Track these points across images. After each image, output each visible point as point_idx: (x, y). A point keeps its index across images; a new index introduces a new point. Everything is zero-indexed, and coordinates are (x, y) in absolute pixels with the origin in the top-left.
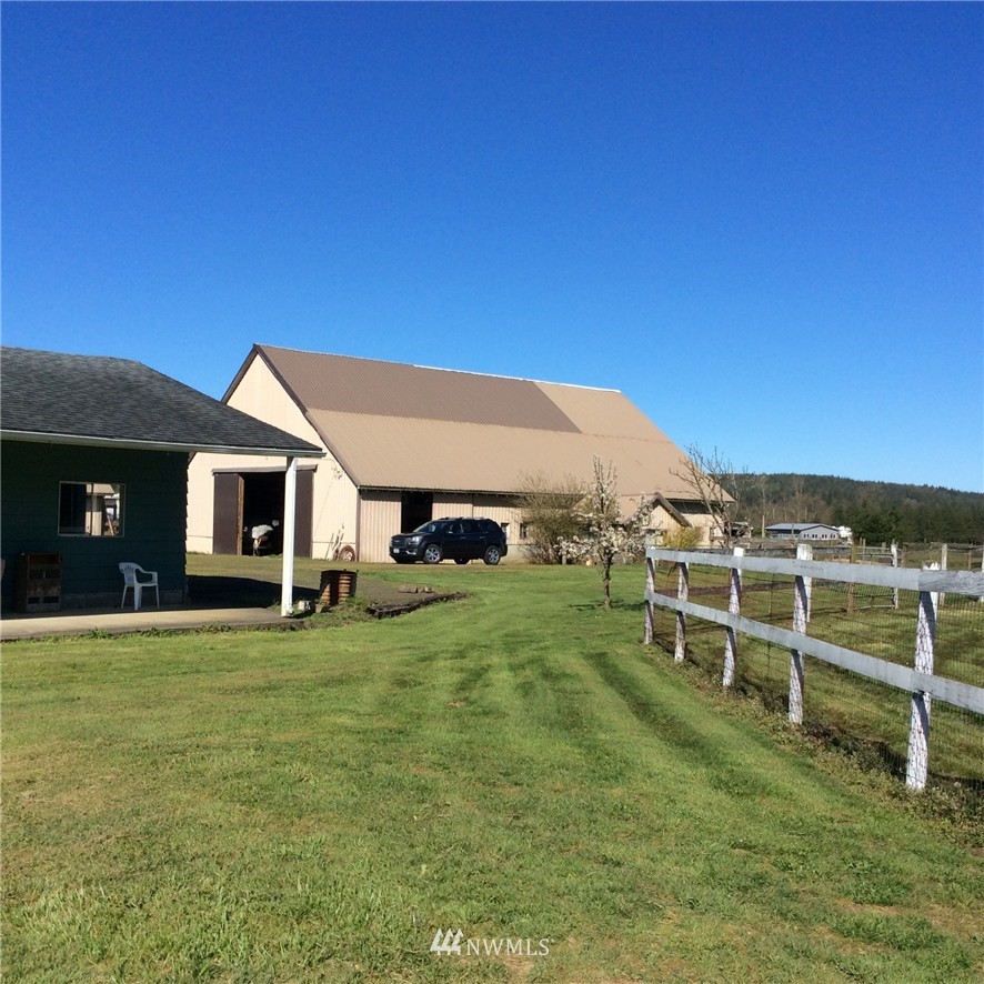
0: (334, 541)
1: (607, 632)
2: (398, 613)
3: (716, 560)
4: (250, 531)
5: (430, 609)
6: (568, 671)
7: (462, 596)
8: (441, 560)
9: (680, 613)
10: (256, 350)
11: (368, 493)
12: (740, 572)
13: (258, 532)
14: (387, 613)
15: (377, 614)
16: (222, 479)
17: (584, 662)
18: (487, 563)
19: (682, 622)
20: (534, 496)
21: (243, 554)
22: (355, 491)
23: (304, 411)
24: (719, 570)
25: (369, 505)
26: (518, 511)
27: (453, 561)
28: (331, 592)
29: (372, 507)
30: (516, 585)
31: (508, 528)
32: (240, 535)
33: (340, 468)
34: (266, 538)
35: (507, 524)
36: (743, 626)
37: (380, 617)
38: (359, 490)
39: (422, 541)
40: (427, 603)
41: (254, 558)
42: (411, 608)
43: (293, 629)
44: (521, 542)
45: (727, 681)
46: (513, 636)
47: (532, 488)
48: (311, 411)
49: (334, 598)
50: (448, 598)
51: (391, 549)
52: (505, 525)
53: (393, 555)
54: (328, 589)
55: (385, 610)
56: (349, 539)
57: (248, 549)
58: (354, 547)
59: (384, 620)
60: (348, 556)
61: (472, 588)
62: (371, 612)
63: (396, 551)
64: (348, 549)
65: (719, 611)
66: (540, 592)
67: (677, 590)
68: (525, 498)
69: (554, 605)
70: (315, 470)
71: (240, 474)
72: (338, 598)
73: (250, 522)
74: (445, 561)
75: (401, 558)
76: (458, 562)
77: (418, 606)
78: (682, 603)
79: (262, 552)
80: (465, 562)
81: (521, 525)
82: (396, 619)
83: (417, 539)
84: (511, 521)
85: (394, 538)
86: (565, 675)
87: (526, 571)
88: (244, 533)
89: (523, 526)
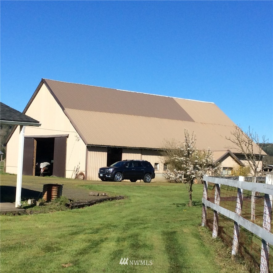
0: (76, 170)
1: (185, 219)
2: (83, 206)
3: (231, 183)
4: (39, 165)
5: (102, 204)
6: (148, 243)
7: (121, 198)
8: (123, 180)
9: (215, 212)
10: (43, 81)
11: (91, 148)
12: (242, 190)
13: (43, 165)
14: (76, 206)
15: (70, 206)
16: (28, 140)
17: (161, 237)
18: (145, 182)
19: (216, 216)
20: (170, 150)
21: (36, 175)
22: (85, 147)
23: (63, 109)
24: (232, 189)
25: (92, 154)
26: (162, 157)
27: (129, 181)
28: (47, 195)
29: (93, 154)
30: (153, 193)
31: (158, 165)
32: (34, 167)
33: (78, 136)
34: (47, 168)
35: (158, 164)
36: (241, 221)
37: (72, 208)
38: (87, 146)
39: (113, 171)
40: (101, 201)
41: (41, 177)
42: (91, 204)
43: (19, 214)
44: (164, 172)
45: (233, 253)
46: (134, 220)
47: (169, 147)
48: (66, 109)
49: (49, 198)
50: (113, 199)
51: (99, 174)
52: (156, 164)
53: (100, 177)
54: (46, 194)
55: (76, 204)
56: (82, 169)
57: (38, 173)
58: (84, 173)
59: (73, 210)
60: (82, 177)
61: (129, 194)
62: (68, 205)
63: (101, 175)
64: (82, 174)
65: (231, 212)
66: (163, 196)
67: (214, 199)
68: (166, 151)
69: (166, 203)
70: (68, 137)
71: (35, 138)
72: (51, 198)
73: (39, 161)
74: (125, 180)
75: (104, 179)
76: (132, 181)
77: (95, 203)
78: (216, 206)
79: (44, 175)
80: (135, 181)
81: (164, 164)
82: (81, 209)
83: (111, 170)
84: (159, 162)
85: (101, 169)
86: (145, 246)
87: (161, 186)
88: (36, 165)
89: (165, 164)
